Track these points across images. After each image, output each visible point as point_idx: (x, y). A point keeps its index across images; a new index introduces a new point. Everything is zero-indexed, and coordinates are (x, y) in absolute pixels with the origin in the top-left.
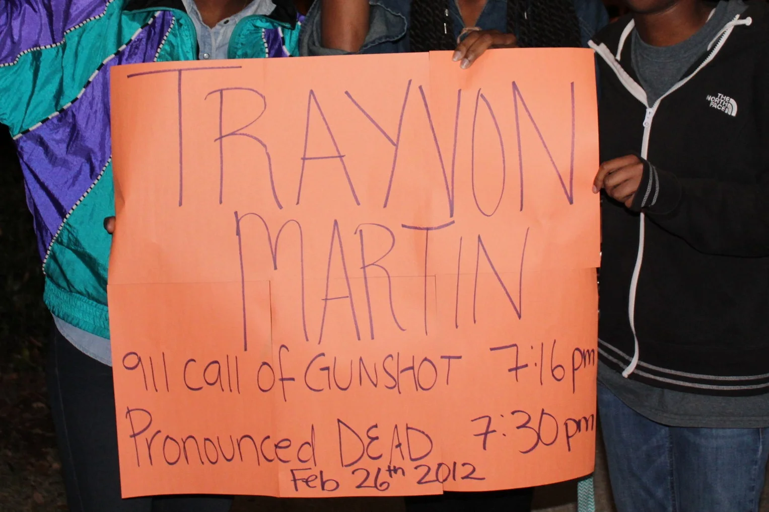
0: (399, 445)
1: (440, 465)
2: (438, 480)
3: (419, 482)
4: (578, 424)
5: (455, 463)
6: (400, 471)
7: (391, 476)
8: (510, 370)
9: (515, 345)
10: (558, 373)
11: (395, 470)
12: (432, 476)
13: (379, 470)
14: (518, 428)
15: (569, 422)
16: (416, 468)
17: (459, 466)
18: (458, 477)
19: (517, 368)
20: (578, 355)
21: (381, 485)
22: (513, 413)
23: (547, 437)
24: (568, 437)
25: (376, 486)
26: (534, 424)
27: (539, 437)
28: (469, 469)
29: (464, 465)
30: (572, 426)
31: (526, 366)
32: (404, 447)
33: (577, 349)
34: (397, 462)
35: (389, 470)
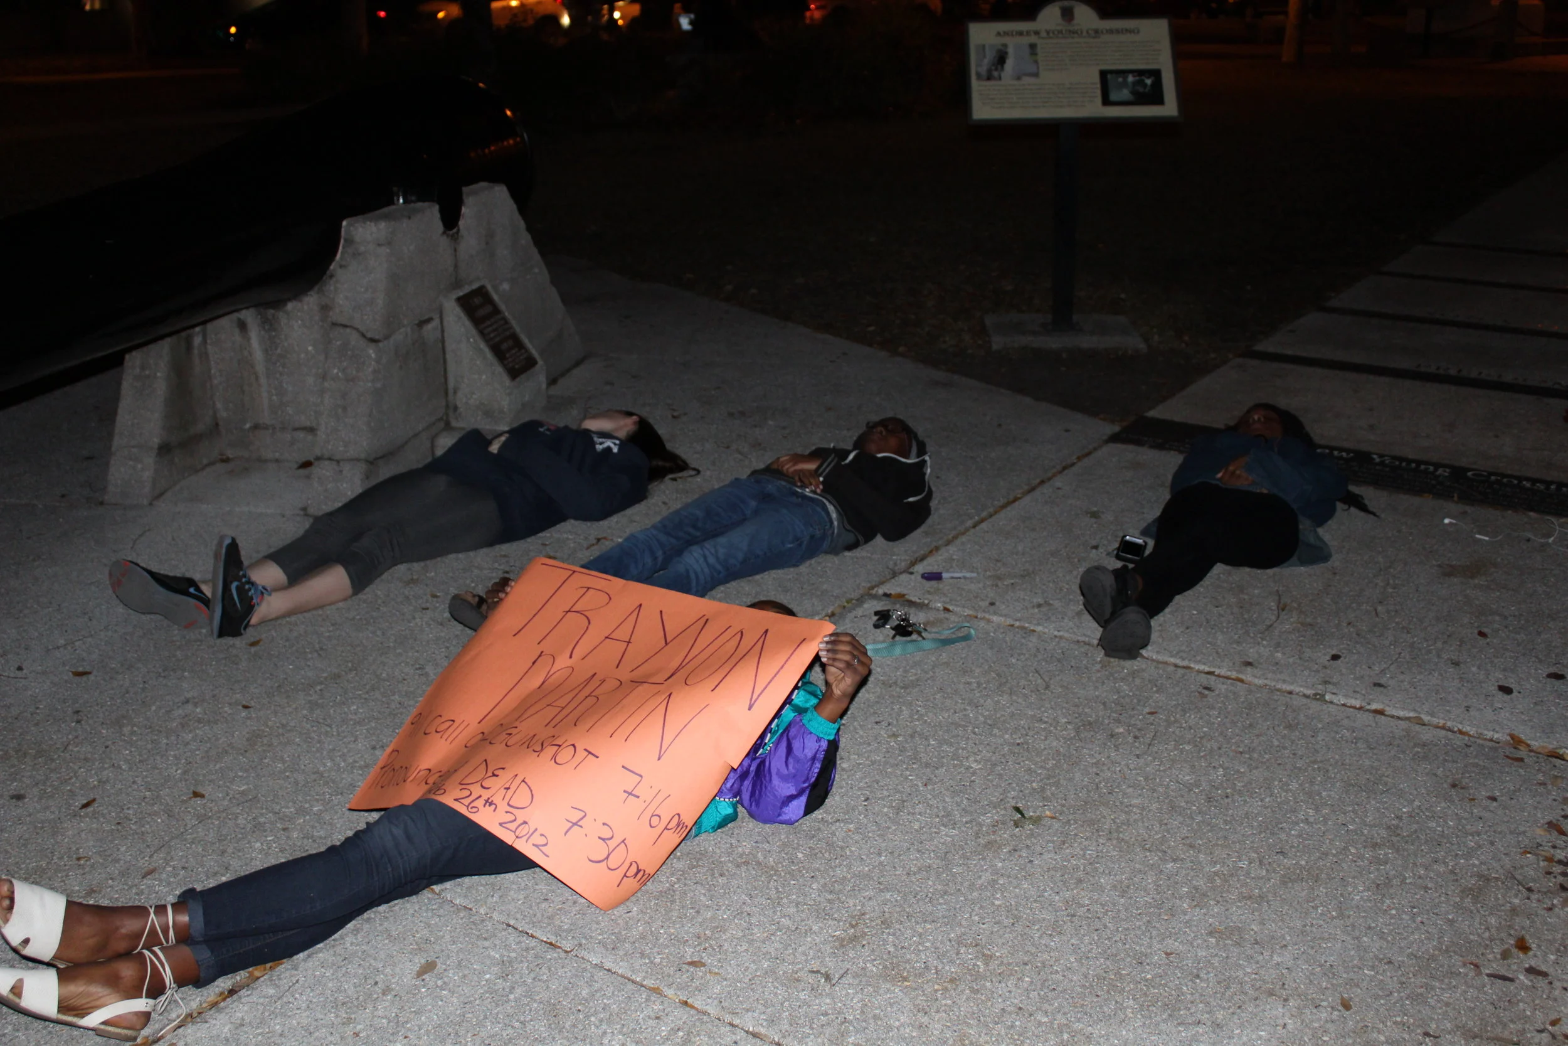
0: (508, 789)
1: (525, 822)
2: (515, 832)
3: (501, 824)
4: (639, 871)
5: (536, 829)
6: (493, 806)
7: (484, 806)
8: (625, 791)
9: (641, 776)
10: (655, 820)
11: (491, 804)
12: (513, 826)
13: (480, 796)
14: (599, 838)
15: (634, 864)
16: (507, 812)
17: (537, 834)
18: (532, 841)
19: (630, 794)
20: (675, 820)
21: (472, 808)
22: (604, 824)
23: (613, 862)
24: (625, 875)
25: (468, 807)
26: (612, 844)
27: (607, 858)
28: (542, 841)
29: (542, 835)
30: (634, 869)
31: (638, 797)
32: (510, 792)
33: (679, 815)
34: (495, 800)
35: (487, 801)
